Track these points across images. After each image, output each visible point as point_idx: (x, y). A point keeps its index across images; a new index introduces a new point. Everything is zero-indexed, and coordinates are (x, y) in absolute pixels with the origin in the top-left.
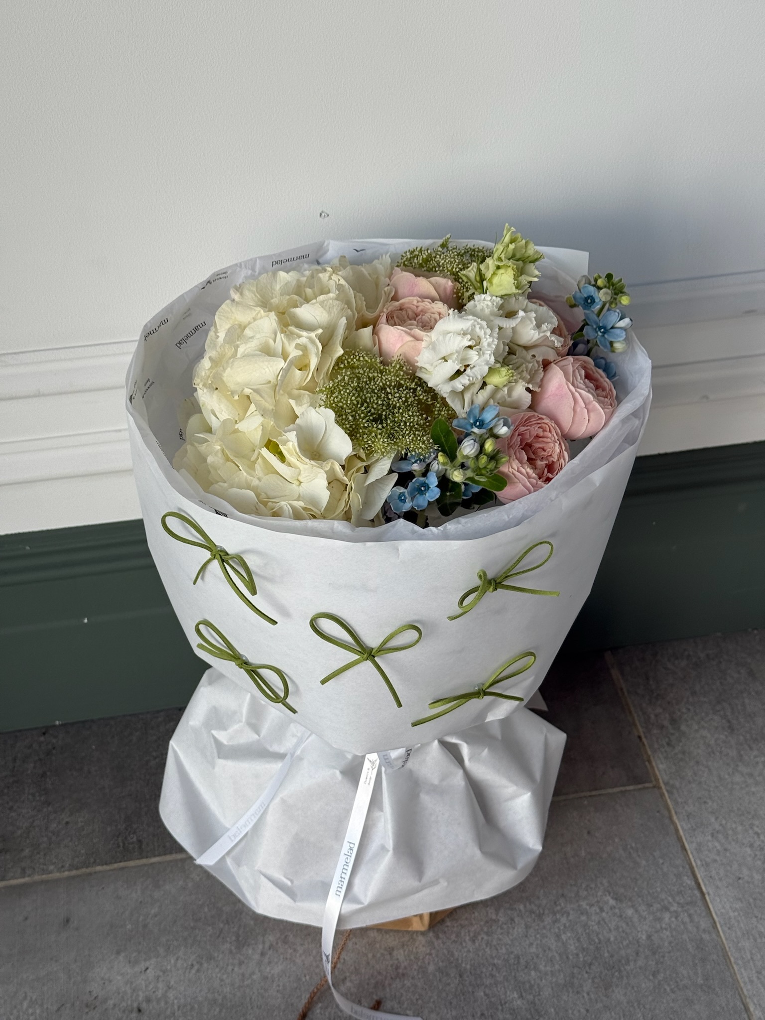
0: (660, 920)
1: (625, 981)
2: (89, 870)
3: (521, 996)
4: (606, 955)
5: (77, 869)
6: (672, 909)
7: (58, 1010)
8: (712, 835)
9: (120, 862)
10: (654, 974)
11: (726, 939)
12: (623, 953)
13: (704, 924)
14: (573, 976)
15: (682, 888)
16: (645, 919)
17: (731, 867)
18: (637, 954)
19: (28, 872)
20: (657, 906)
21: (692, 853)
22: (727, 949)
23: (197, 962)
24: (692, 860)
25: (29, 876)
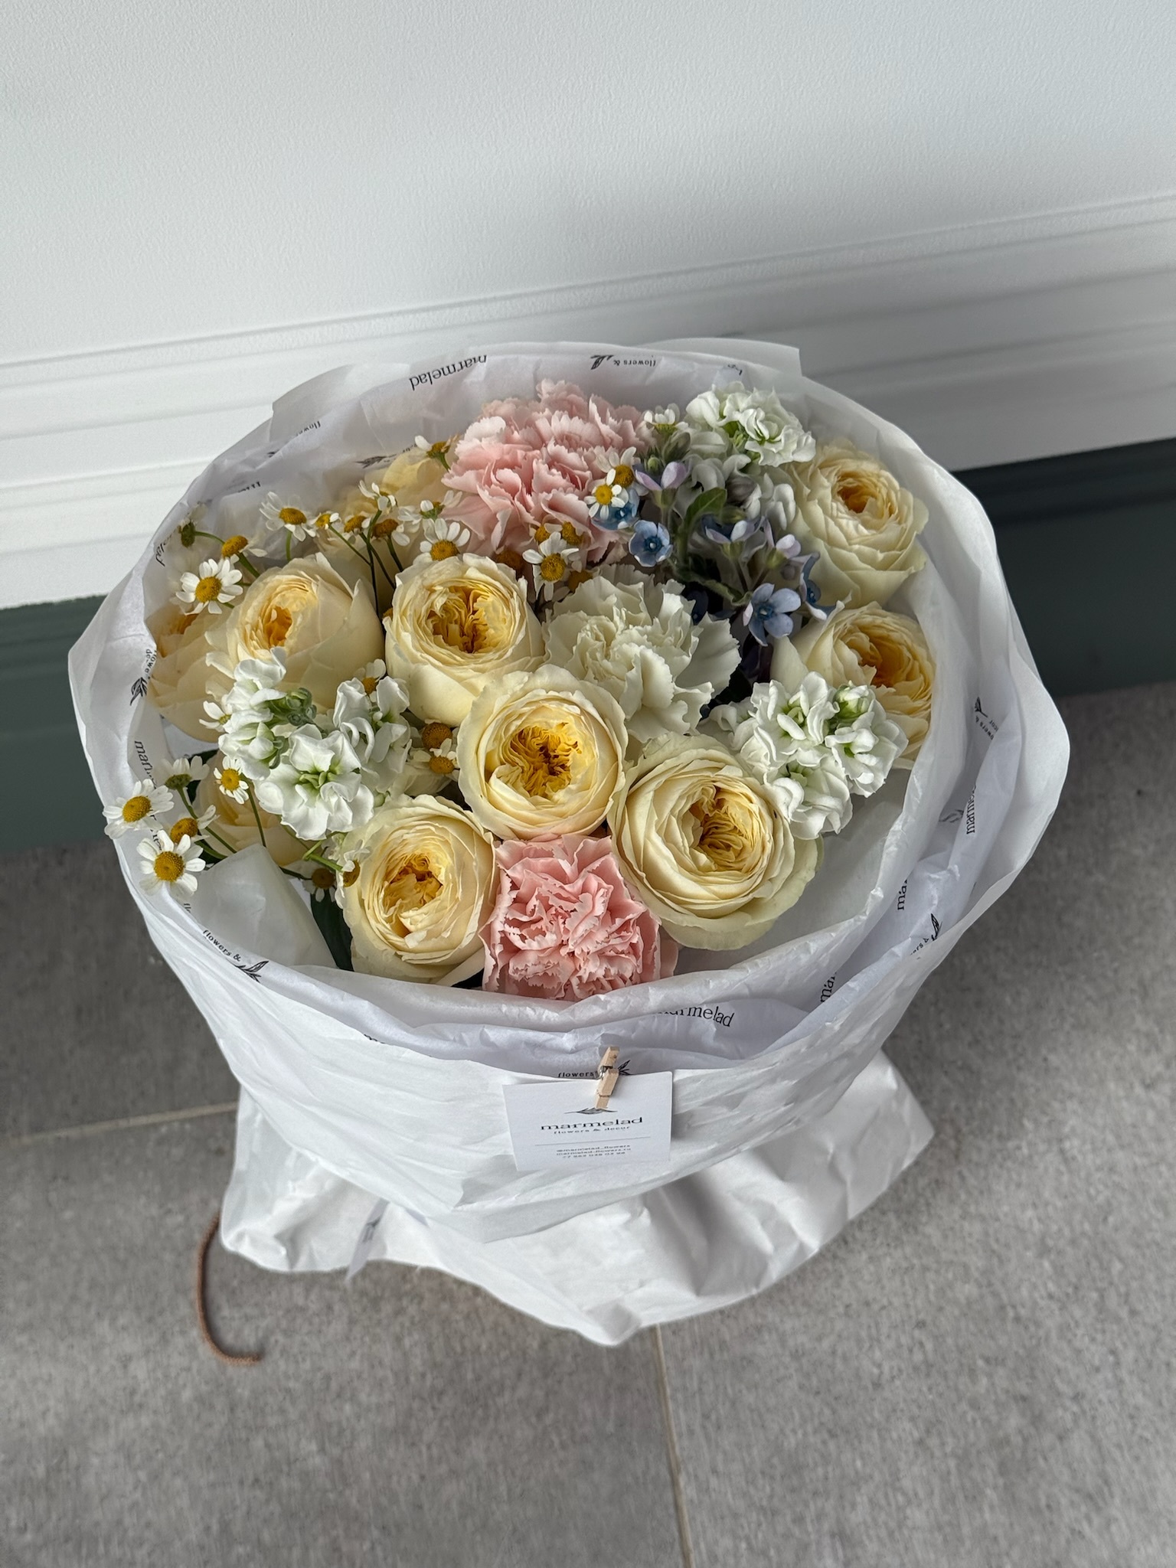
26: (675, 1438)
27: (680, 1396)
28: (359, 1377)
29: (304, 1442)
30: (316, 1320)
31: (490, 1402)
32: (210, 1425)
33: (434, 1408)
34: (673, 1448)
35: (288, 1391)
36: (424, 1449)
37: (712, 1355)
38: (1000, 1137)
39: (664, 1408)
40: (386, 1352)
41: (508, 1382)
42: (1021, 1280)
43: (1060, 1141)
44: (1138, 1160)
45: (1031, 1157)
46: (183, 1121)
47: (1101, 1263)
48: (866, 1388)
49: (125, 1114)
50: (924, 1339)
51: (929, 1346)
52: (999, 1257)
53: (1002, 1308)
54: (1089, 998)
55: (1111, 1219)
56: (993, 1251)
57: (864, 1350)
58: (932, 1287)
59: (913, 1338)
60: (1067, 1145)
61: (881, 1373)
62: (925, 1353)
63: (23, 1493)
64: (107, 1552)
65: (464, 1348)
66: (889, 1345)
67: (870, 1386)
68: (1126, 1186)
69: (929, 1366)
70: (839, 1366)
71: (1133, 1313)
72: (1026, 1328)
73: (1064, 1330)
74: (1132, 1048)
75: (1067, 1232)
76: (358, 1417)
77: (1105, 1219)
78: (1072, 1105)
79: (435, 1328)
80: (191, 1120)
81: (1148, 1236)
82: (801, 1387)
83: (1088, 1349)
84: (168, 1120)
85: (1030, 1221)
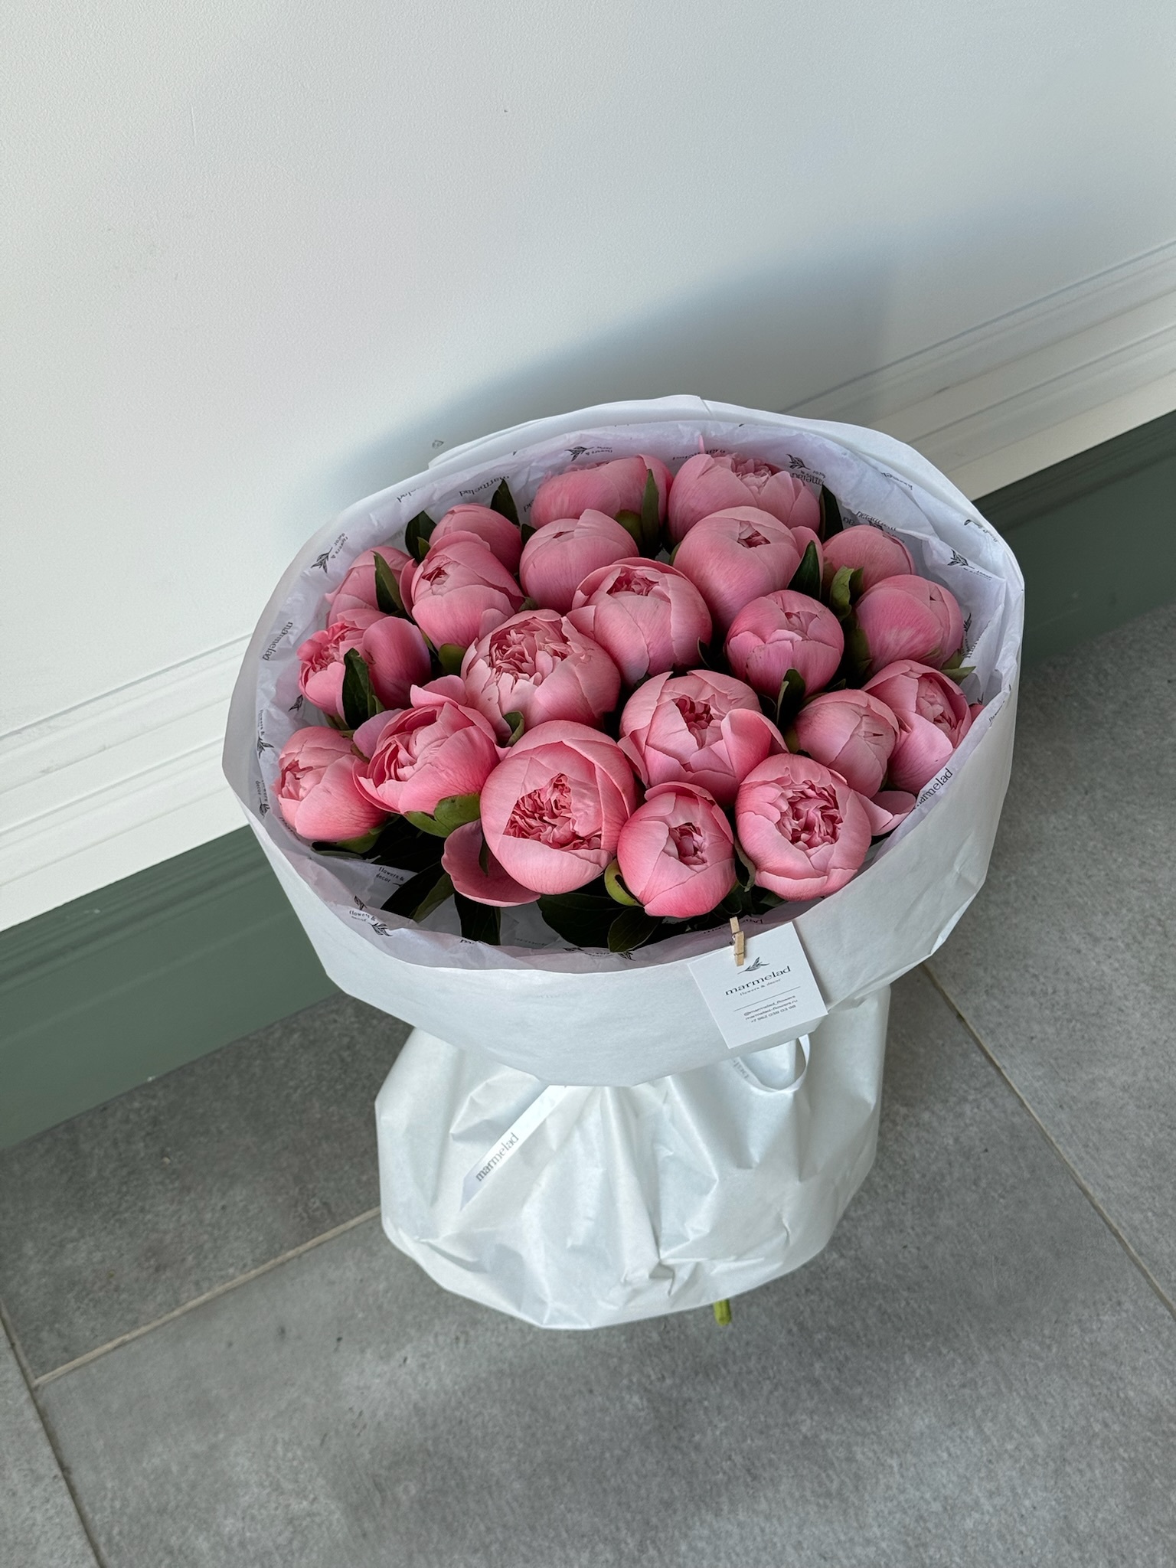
0: (961, 1115)
1: (947, 1201)
2: (280, 1259)
3: (842, 1256)
4: (917, 1176)
5: (264, 1262)
6: (971, 1098)
7: (323, 1442)
8: (987, 992)
9: (313, 1238)
10: (976, 1183)
11: (1040, 1117)
12: (934, 1168)
13: (1011, 1104)
14: (889, 1213)
15: (973, 1070)
16: (945, 1119)
17: (1019, 1027)
18: (950, 1164)
19: (205, 1285)
20: (953, 1100)
21: (971, 1022)
22: (1044, 1128)
23: (462, 1332)
24: (975, 1031)
25: (209, 1289)
26: (1072, 1166)
34: (1074, 1172)
36: (910, 1231)
37: (1070, 1108)
39: (1055, 1150)
63: (650, 1355)
64: (729, 1372)
70: (1156, 1086)
82: (1138, 1107)
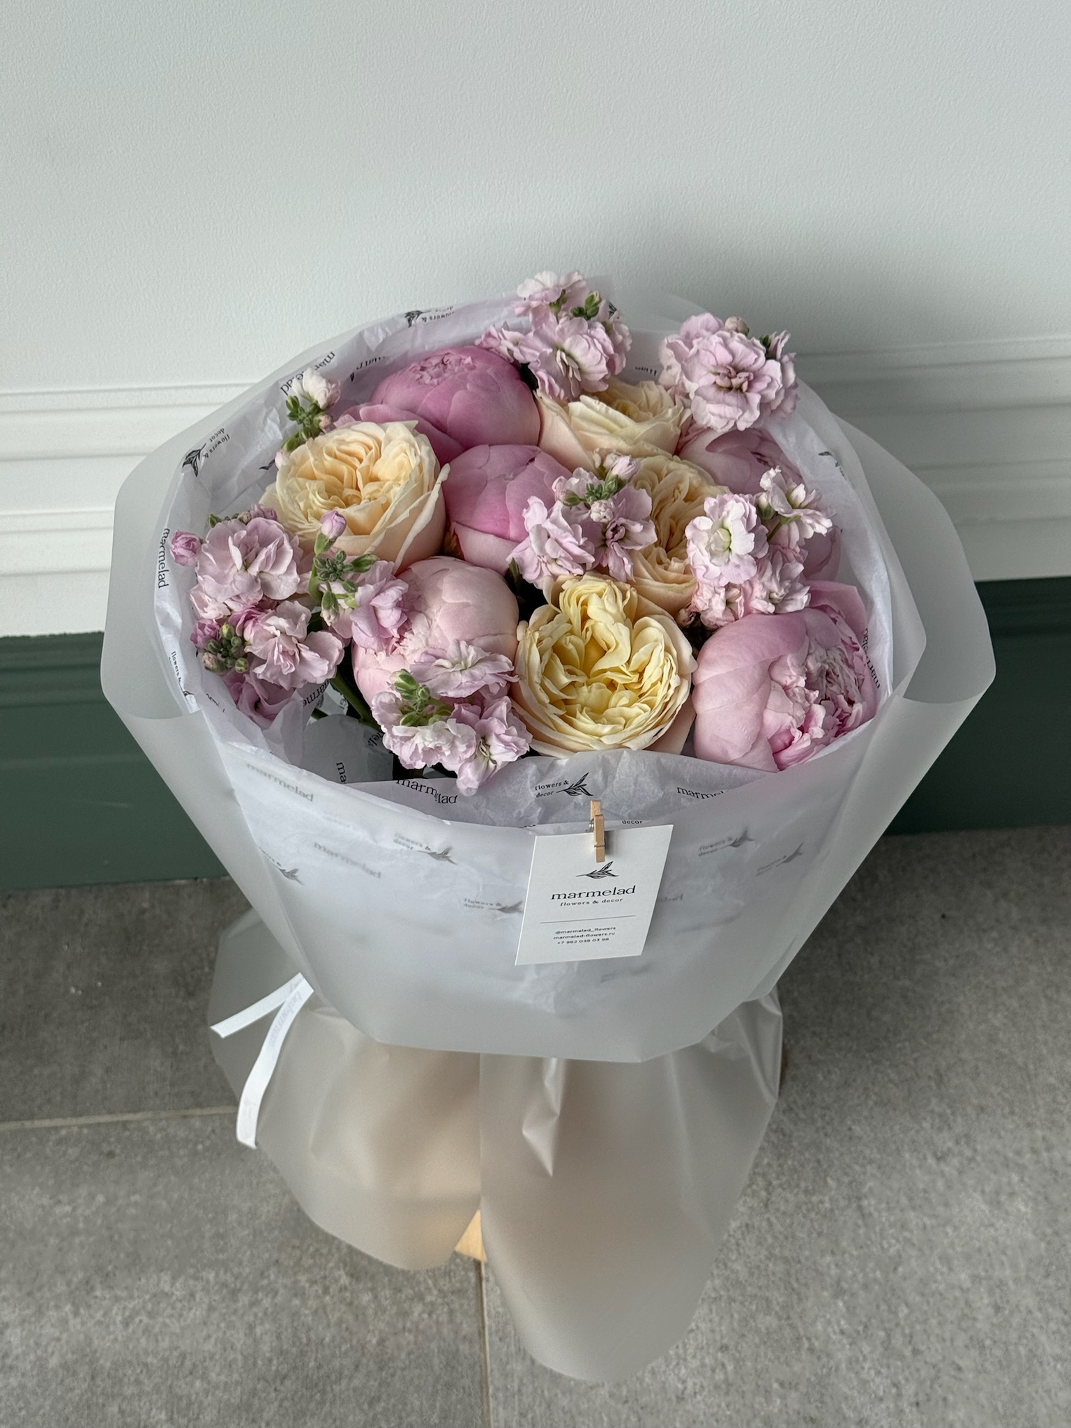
27: (500, 1395)
28: (212, 1358)
29: (154, 1411)
30: (179, 1305)
31: (329, 1389)
32: (72, 1390)
33: (275, 1389)
35: (146, 1365)
38: (806, 1192)
39: (486, 1407)
40: (239, 1338)
41: (346, 1372)
42: (817, 1316)
43: (859, 1199)
44: (928, 1222)
45: (832, 1210)
46: (81, 1127)
47: (889, 1307)
48: (670, 1400)
49: (32, 1117)
50: (726, 1362)
51: (730, 1368)
52: (799, 1294)
53: (799, 1339)
54: (891, 1081)
55: (900, 1269)
56: (793, 1289)
57: (671, 1367)
58: (736, 1316)
59: (716, 1359)
60: (865, 1203)
61: (685, 1388)
62: (726, 1373)
65: (309, 1340)
66: (694, 1363)
67: (674, 1399)
68: (915, 1241)
69: (729, 1385)
71: (916, 1352)
72: (819, 1358)
73: (851, 1362)
74: (926, 1125)
75: (860, 1276)
76: (207, 1393)
77: (895, 1269)
78: (871, 1169)
79: (286, 1321)
80: (89, 1126)
81: (934, 1286)
83: (873, 1380)
84: (69, 1124)
85: (828, 1266)
